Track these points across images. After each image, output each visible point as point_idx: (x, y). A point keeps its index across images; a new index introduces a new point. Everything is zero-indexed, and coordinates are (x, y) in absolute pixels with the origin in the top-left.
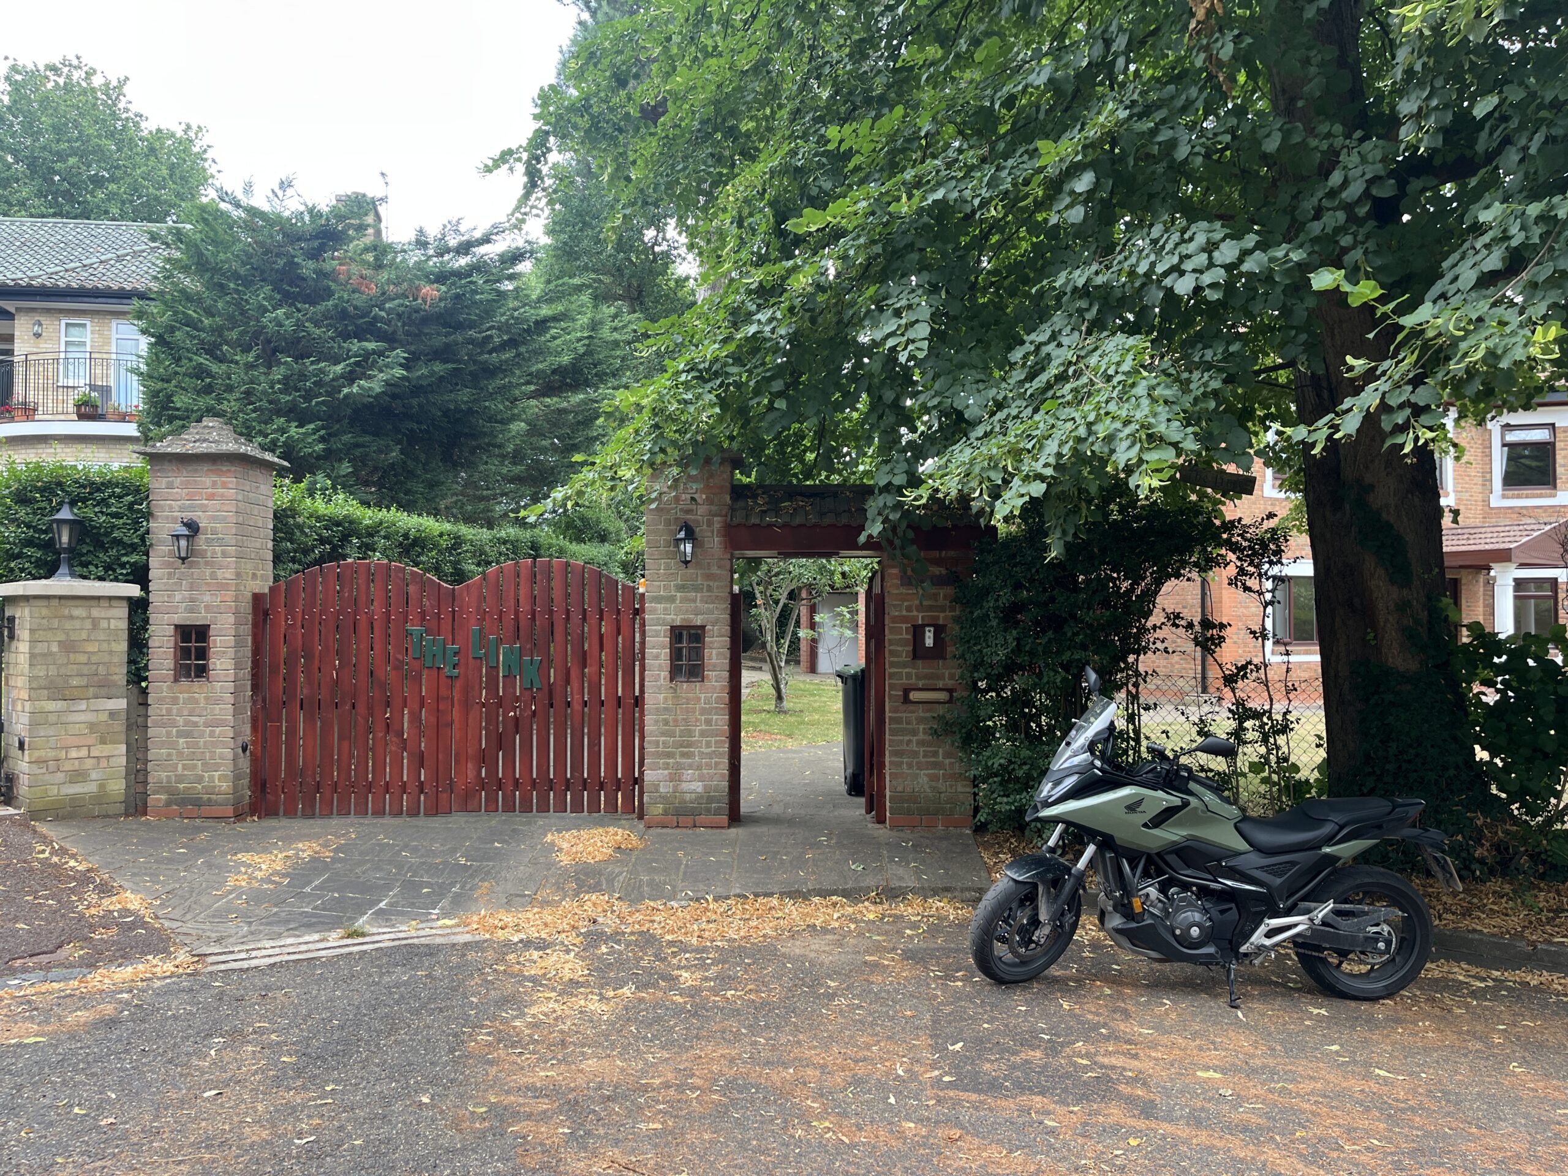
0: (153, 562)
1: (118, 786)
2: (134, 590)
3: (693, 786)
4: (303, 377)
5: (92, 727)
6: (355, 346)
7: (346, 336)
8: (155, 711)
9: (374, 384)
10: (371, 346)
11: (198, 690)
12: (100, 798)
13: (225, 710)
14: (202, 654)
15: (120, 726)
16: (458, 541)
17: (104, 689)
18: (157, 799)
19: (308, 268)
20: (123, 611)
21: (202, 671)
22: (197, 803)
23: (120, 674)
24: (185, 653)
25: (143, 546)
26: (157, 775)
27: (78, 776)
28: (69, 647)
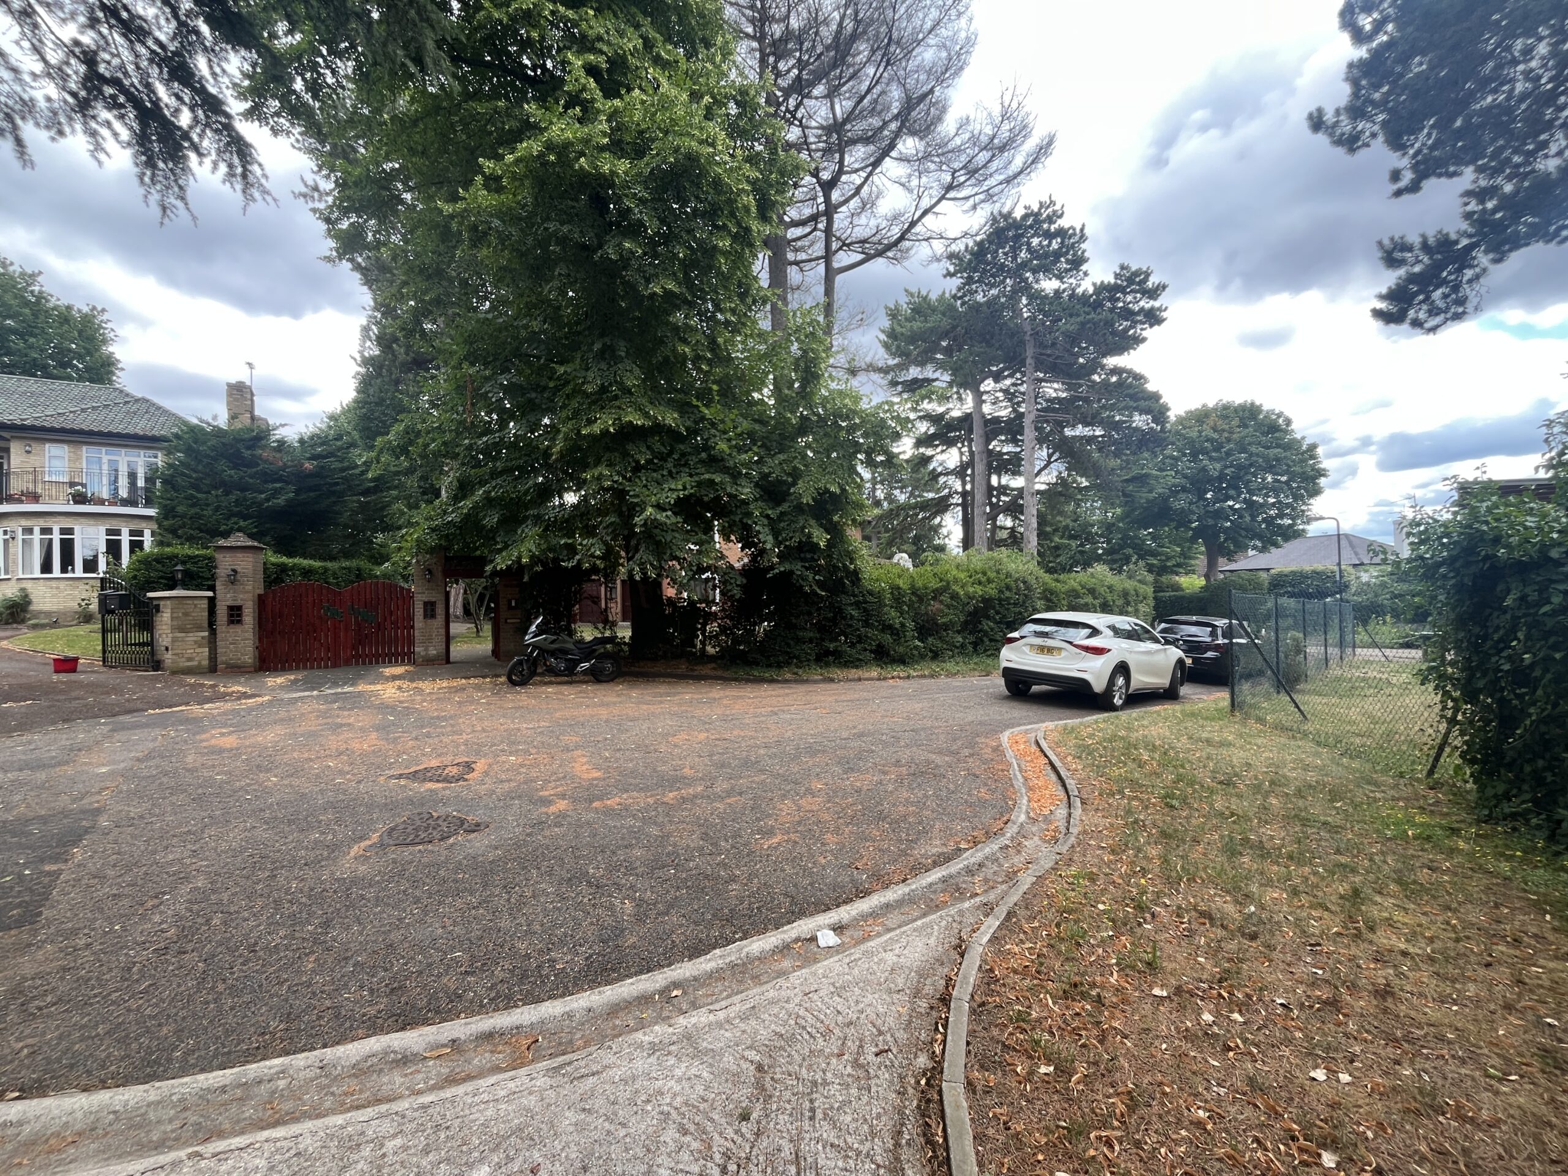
0: (218, 584)
1: (205, 663)
2: (210, 594)
3: (433, 652)
4: (245, 499)
5: (196, 642)
6: (270, 486)
7: (266, 482)
8: (219, 636)
9: (281, 501)
10: (278, 485)
11: (238, 629)
12: (199, 666)
13: (250, 635)
14: (240, 615)
15: (205, 642)
16: (326, 570)
17: (200, 628)
18: (220, 666)
19: (247, 453)
20: (206, 602)
21: (239, 622)
22: (239, 667)
23: (206, 624)
24: (232, 616)
25: (213, 578)
26: (221, 658)
27: (190, 659)
28: (186, 614)
